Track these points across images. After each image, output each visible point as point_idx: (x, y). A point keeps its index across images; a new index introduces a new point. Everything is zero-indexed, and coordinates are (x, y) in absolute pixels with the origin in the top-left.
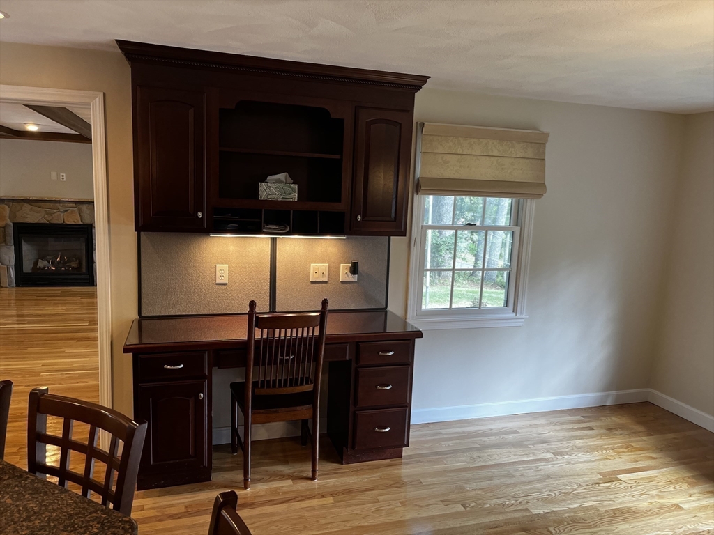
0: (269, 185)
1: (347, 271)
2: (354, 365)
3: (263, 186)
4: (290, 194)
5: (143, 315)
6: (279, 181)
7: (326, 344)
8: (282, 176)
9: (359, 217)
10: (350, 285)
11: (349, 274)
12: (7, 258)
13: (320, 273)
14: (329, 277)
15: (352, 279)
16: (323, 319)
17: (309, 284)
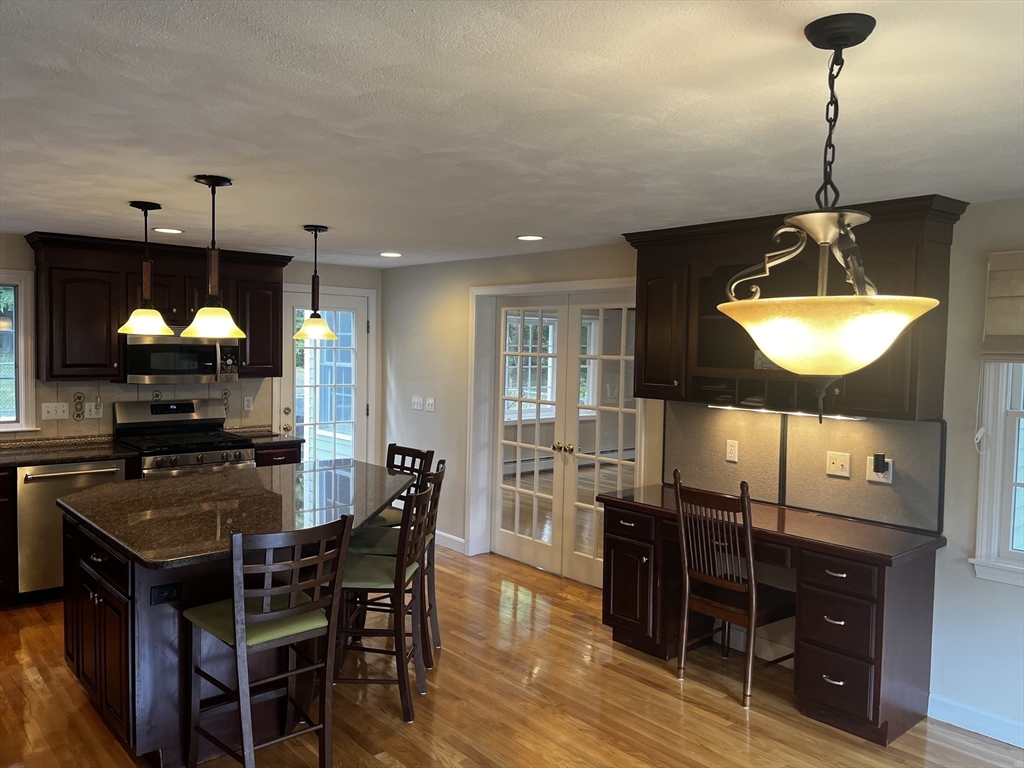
1: (872, 467)
3: (758, 354)
5: (665, 482)
9: (837, 391)
10: (882, 488)
11: (875, 471)
13: (838, 464)
14: (851, 472)
15: (884, 480)
16: (741, 504)
17: (825, 477)
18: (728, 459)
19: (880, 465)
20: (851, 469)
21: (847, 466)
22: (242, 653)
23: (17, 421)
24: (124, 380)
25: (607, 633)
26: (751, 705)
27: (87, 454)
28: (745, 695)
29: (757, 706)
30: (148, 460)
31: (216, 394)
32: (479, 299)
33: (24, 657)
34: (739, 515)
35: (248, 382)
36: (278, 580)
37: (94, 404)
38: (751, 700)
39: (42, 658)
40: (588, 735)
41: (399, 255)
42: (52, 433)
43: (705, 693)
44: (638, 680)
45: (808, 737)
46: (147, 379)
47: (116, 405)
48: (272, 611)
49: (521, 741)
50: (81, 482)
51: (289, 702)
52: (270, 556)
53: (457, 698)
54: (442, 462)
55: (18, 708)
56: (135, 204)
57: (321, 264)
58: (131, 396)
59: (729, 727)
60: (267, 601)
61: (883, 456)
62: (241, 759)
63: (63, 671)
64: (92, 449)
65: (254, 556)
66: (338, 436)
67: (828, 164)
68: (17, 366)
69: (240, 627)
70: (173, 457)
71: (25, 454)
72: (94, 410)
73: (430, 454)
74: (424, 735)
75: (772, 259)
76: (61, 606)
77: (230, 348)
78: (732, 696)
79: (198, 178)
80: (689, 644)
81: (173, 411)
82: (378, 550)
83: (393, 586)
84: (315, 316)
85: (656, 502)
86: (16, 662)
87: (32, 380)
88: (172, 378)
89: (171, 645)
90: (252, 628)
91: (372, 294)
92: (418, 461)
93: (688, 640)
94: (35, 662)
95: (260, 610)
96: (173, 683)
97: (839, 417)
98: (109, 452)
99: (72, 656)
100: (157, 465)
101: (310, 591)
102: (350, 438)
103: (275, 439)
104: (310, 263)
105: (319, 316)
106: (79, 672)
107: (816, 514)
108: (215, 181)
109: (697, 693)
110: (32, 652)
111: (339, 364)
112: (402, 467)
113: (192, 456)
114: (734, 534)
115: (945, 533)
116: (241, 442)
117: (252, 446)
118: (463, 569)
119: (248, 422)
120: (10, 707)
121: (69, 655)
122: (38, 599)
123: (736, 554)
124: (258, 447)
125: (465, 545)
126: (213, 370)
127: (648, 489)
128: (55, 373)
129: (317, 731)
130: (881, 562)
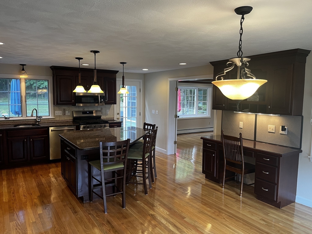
4: (256, 99)
9: (269, 107)
10: (284, 135)
11: (282, 131)
13: (272, 129)
14: (275, 131)
15: (285, 133)
16: (240, 139)
17: (268, 132)
18: (240, 127)
19: (283, 129)
20: (275, 130)
21: (274, 129)
22: (103, 172)
23: (49, 116)
24: (75, 105)
25: (204, 176)
26: (242, 196)
27: (66, 125)
28: (240, 193)
29: (244, 196)
30: (82, 126)
31: (99, 109)
32: (170, 81)
33: (51, 175)
34: (239, 142)
35: (107, 106)
36: (111, 154)
37: (68, 111)
38: (242, 195)
39: (56, 175)
40: (194, 200)
41: (148, 70)
42: (58, 119)
43: (229, 192)
44: (210, 188)
45: (257, 205)
46: (81, 105)
47: (74, 112)
48: (110, 162)
49: (175, 201)
50: (65, 131)
51: (115, 187)
52: (109, 148)
53: (160, 190)
54: (157, 127)
55: (50, 187)
56: (76, 58)
57: (125, 72)
58: (77, 109)
59: (234, 201)
60: (108, 159)
61: (284, 126)
62: (103, 199)
63: (61, 178)
64: (68, 123)
65: (105, 148)
66: (132, 121)
67: (240, 45)
68: (49, 101)
69: (102, 166)
70: (88, 125)
71: (51, 124)
72: (68, 113)
73: (155, 125)
74: (150, 198)
75: (226, 70)
76: (60, 163)
77: (102, 96)
78: (237, 193)
79: (91, 51)
80: (226, 179)
81: (88, 113)
82: (139, 150)
83: (142, 159)
84: (123, 87)
85: (219, 140)
86: (49, 176)
87: (53, 105)
88: (88, 105)
89: (86, 170)
90: (105, 166)
91: (141, 81)
92: (151, 127)
93: (225, 178)
94: (54, 176)
95: (107, 162)
96: (87, 180)
97: (271, 115)
98: (72, 124)
99: (63, 174)
100: (84, 128)
101: (119, 158)
102: (135, 122)
103: (115, 121)
104: (122, 72)
105: (124, 87)
106: (64, 178)
107: (264, 143)
108: (95, 52)
109: (227, 192)
110: (53, 174)
111: (132, 101)
112: (147, 129)
113: (93, 125)
114: (238, 148)
115: (302, 149)
116: (106, 122)
117: (108, 123)
118: (166, 158)
119: (107, 117)
120: (48, 186)
121: (62, 174)
122: (55, 161)
123: (238, 154)
124: (110, 123)
125: (167, 152)
126: (98, 103)
127: (217, 136)
128: (58, 103)
129: (121, 193)
130: (279, 156)
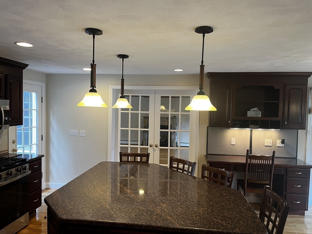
0: (251, 112)
1: (280, 143)
2: (285, 176)
3: (249, 112)
4: (258, 115)
5: (208, 153)
6: (254, 111)
7: (274, 167)
8: (255, 109)
9: (286, 123)
10: (281, 148)
11: (281, 144)
12: (146, 136)
13: (269, 142)
15: (282, 146)
18: (232, 144)
19: (283, 142)
20: (272, 144)
34: (271, 161)
61: (284, 139)
91: (43, 85)
117: (28, 163)
